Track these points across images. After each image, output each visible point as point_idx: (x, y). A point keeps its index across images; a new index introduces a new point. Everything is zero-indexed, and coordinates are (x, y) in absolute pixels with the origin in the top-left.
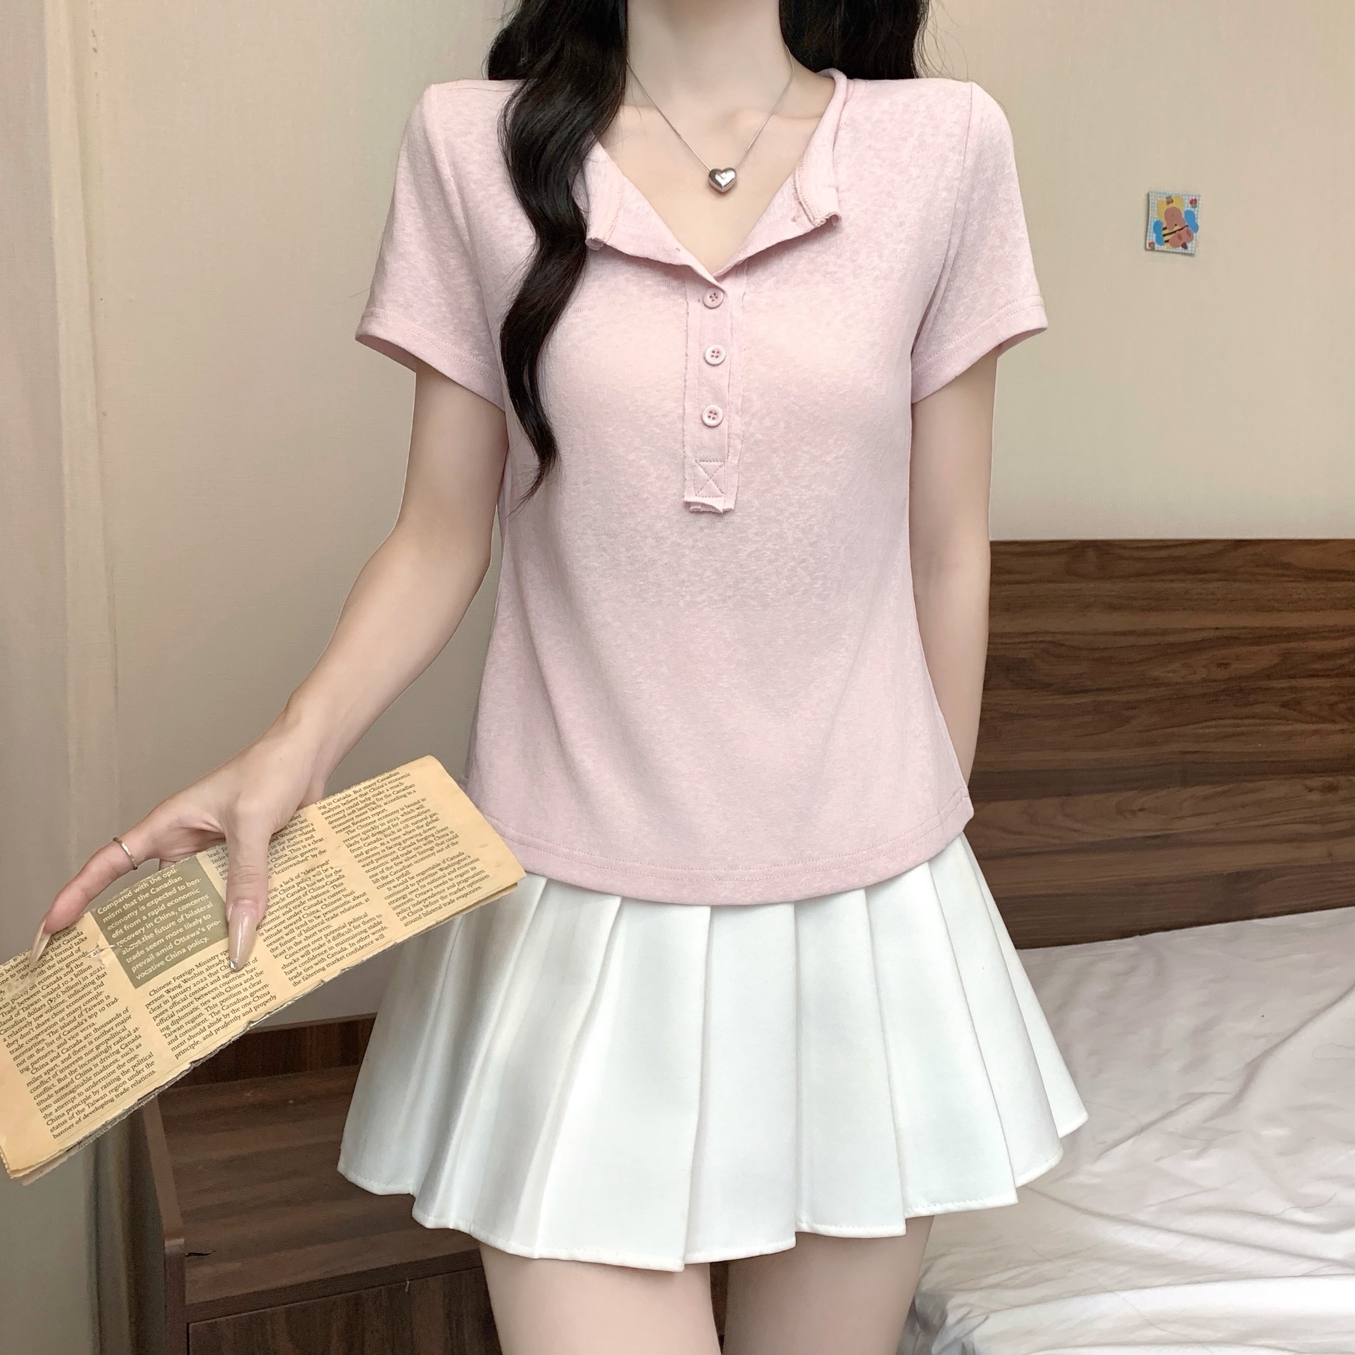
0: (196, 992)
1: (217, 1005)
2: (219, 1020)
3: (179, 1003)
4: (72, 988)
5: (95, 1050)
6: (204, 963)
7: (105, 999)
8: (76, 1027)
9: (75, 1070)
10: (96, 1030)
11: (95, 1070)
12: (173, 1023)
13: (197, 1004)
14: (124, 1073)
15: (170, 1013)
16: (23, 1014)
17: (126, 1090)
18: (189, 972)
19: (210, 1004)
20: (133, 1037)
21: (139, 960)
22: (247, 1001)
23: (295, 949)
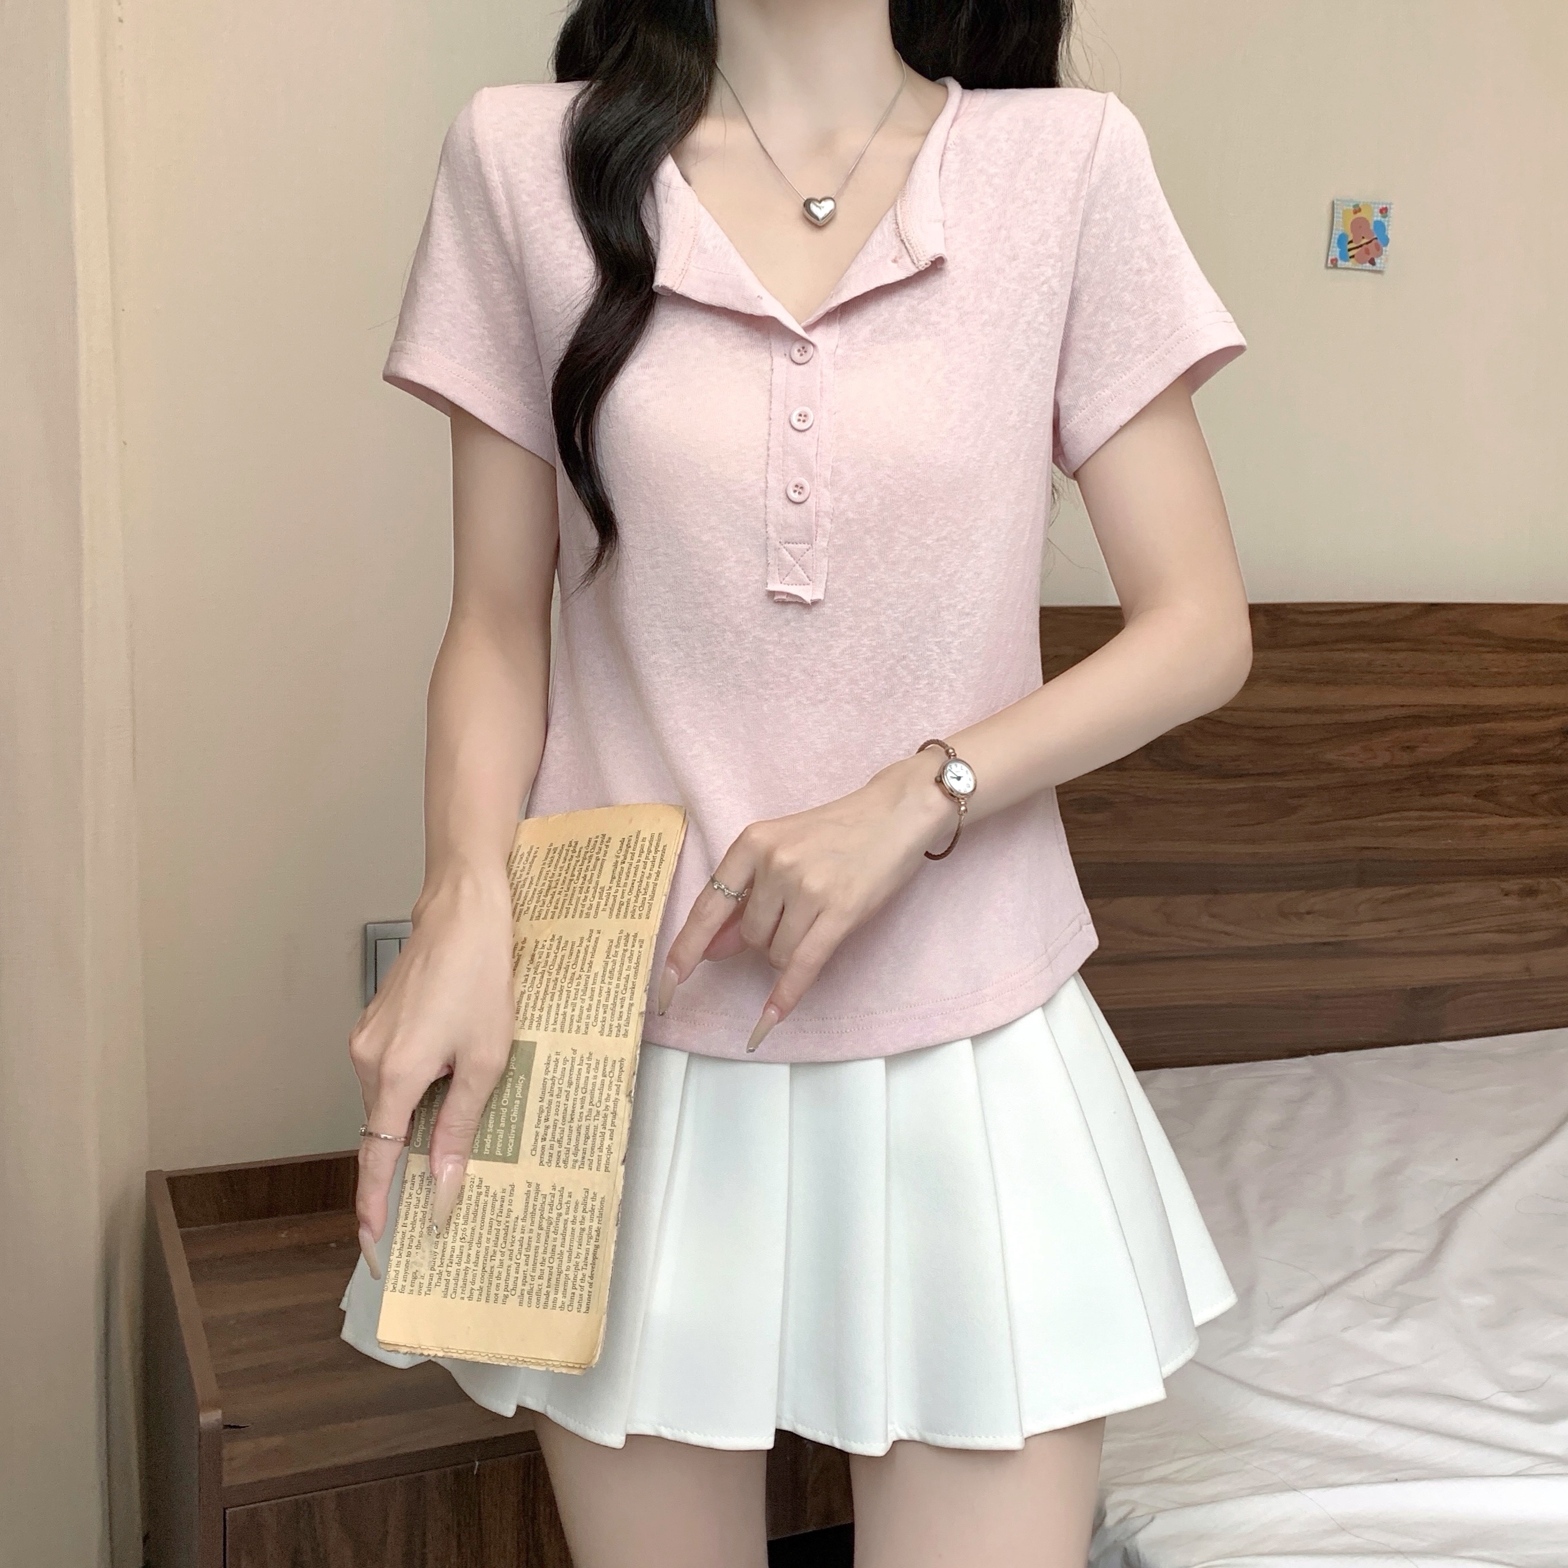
0: (564, 1118)
1: (590, 1110)
2: (606, 1116)
3: (562, 1138)
4: (468, 1214)
5: (540, 1232)
6: (543, 1093)
7: (504, 1195)
8: (506, 1234)
9: (544, 1260)
10: (524, 1220)
11: (558, 1243)
12: (575, 1155)
13: (575, 1125)
14: (582, 1223)
15: (563, 1151)
16: (453, 1269)
17: (598, 1231)
18: (541, 1111)
19: (585, 1114)
20: (557, 1194)
21: (494, 1143)
22: (607, 1083)
23: (593, 1013)
